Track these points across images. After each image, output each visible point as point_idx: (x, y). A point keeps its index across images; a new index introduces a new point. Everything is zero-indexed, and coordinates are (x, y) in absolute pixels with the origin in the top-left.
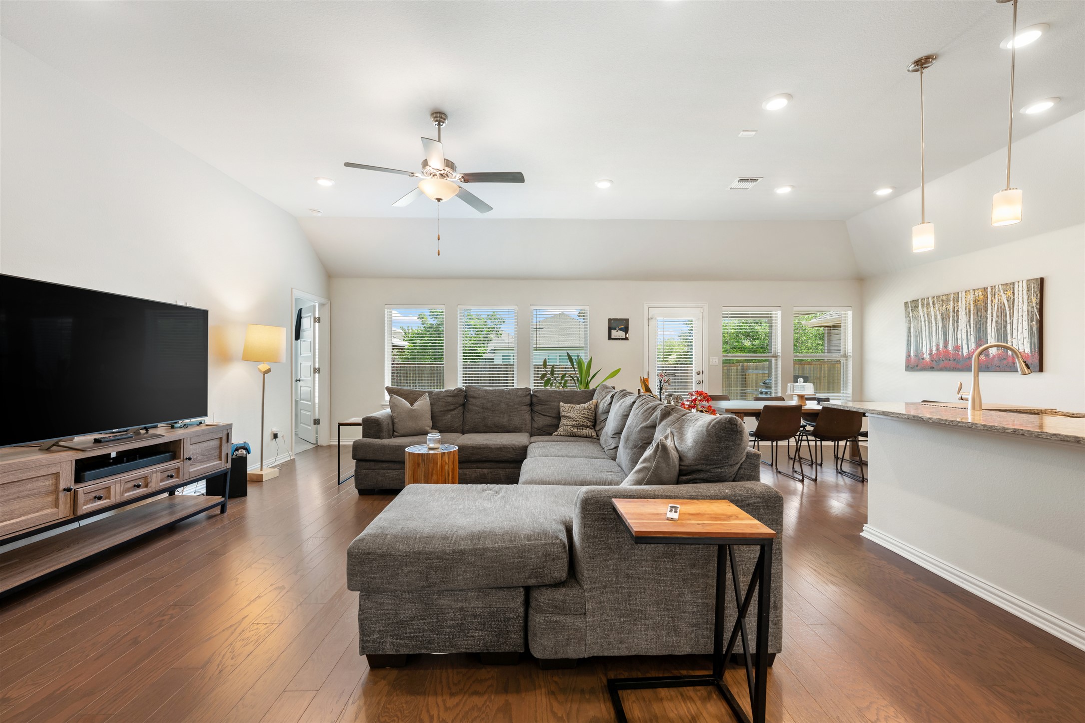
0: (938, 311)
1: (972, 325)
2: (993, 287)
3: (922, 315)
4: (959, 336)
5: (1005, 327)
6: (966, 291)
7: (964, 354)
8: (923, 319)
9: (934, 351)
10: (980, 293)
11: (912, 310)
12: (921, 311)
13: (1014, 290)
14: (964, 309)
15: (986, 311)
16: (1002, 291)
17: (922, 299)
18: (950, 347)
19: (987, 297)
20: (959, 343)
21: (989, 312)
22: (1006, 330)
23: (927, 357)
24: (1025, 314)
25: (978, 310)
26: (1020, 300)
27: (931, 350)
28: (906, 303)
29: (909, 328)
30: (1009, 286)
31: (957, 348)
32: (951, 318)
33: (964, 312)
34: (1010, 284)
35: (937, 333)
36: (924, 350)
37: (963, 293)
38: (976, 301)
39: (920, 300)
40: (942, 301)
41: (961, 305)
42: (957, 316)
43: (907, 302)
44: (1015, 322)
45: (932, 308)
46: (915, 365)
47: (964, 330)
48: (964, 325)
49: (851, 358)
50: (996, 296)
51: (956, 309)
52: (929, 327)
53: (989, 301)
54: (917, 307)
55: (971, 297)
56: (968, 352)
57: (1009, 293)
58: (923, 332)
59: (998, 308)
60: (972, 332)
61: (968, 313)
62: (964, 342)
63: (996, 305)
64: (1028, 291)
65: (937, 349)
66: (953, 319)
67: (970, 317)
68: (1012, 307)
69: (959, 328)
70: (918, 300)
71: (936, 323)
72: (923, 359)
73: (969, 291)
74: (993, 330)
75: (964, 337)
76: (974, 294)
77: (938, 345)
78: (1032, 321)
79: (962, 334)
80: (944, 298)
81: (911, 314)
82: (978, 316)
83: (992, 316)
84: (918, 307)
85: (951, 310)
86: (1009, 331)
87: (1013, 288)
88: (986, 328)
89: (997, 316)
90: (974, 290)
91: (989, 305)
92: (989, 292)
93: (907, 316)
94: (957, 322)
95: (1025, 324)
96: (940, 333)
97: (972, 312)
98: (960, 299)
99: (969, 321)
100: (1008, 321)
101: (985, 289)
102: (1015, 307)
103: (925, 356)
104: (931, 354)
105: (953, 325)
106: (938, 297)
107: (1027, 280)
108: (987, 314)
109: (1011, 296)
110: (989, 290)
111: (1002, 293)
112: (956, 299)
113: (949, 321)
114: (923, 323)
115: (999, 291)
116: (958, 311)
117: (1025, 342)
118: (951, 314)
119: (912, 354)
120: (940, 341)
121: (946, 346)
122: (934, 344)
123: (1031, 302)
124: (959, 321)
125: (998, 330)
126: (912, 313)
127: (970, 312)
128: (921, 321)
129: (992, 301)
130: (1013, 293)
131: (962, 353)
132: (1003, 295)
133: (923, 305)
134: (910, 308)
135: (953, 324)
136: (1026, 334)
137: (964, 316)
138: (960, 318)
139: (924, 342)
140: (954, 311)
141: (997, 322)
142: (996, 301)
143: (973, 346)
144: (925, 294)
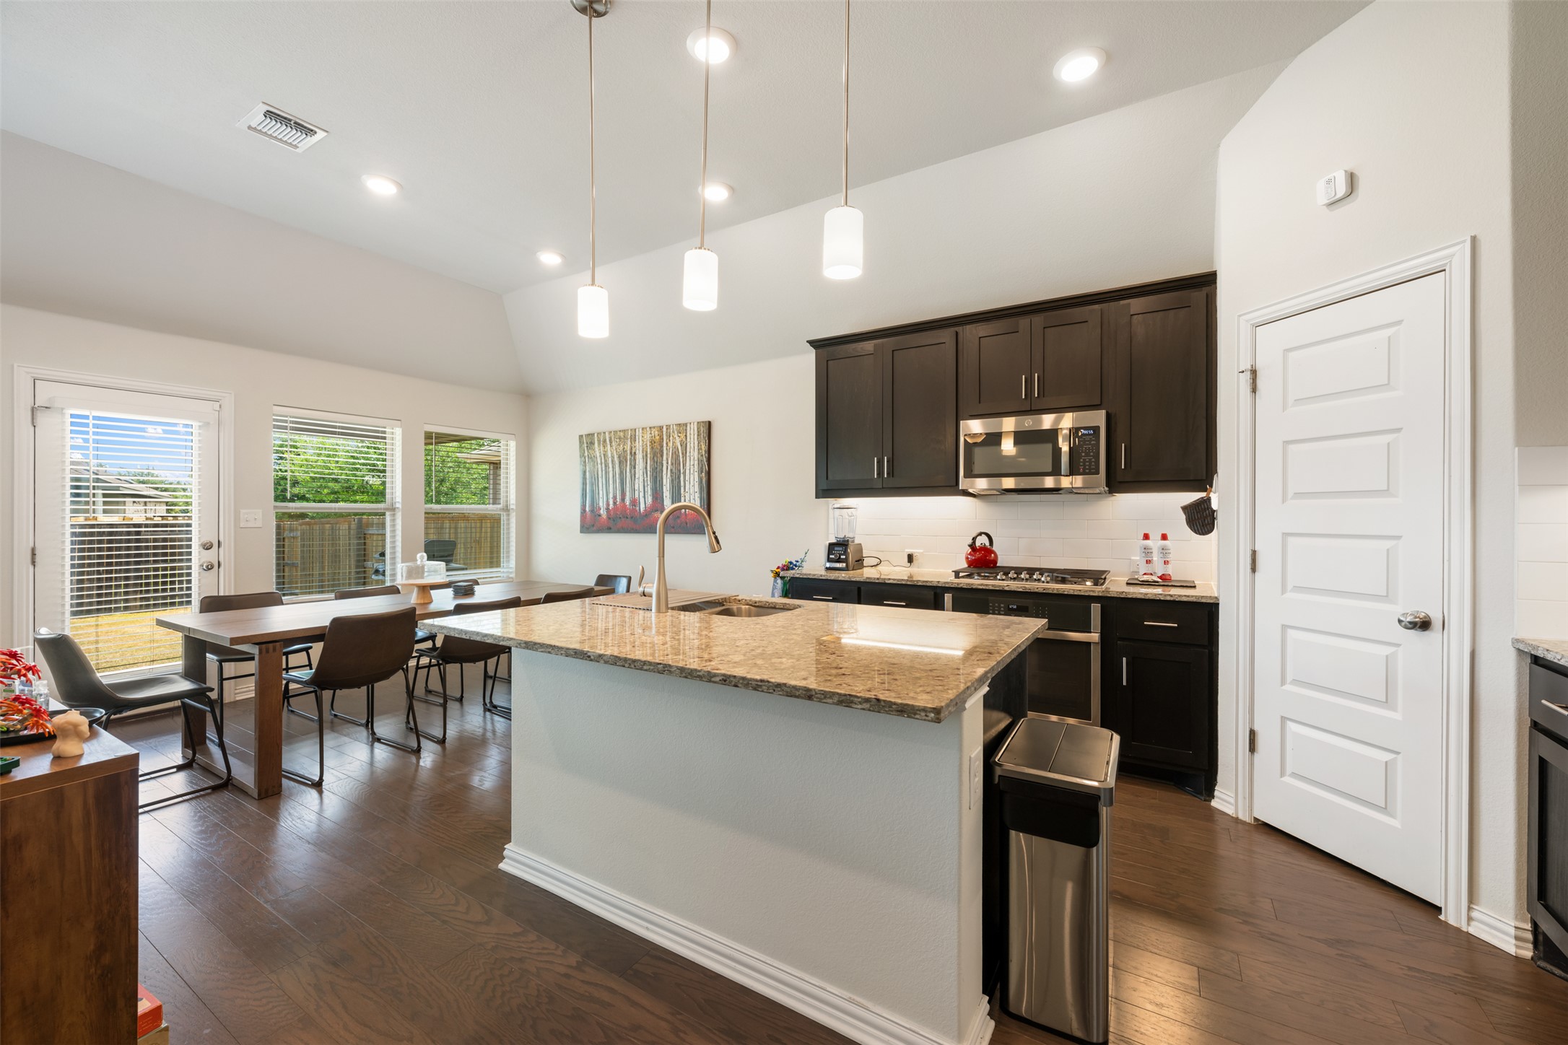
0: (615, 452)
1: (649, 472)
2: (668, 427)
3: (598, 455)
4: (636, 487)
5: (679, 477)
6: (643, 429)
7: (642, 510)
8: (599, 462)
9: (611, 506)
10: (656, 433)
11: (587, 447)
12: (598, 450)
13: (686, 433)
14: (641, 452)
15: (662, 456)
16: (676, 432)
17: (598, 434)
18: (628, 502)
19: (663, 439)
20: (637, 496)
21: (665, 457)
22: (679, 482)
23: (603, 512)
24: (696, 462)
25: (654, 455)
26: (692, 445)
27: (608, 504)
28: (581, 437)
29: (585, 472)
30: (682, 427)
31: (635, 502)
32: (628, 463)
33: (641, 456)
34: (684, 424)
35: (614, 481)
36: (601, 504)
37: (641, 430)
38: (652, 442)
39: (596, 435)
40: (620, 438)
41: (639, 445)
42: (635, 460)
44: (687, 472)
45: (609, 446)
46: (592, 523)
47: (641, 479)
48: (641, 472)
49: (514, 513)
50: (671, 438)
51: (633, 451)
52: (606, 473)
53: (665, 445)
54: (592, 443)
55: (647, 437)
56: (646, 507)
57: (682, 436)
58: (600, 479)
59: (672, 454)
60: (649, 483)
61: (645, 457)
62: (642, 494)
63: (671, 449)
64: (698, 435)
65: (615, 503)
66: (631, 464)
67: (647, 463)
68: (684, 454)
69: (637, 476)
70: (594, 434)
71: (613, 467)
72: (600, 516)
73: (646, 428)
74: (668, 480)
75: (642, 489)
76: (651, 433)
77: (615, 498)
78: (702, 472)
79: (639, 484)
80: (622, 434)
81: (586, 454)
82: (654, 462)
83: (667, 463)
84: (594, 444)
85: (629, 452)
86: (682, 483)
87: (686, 430)
88: (662, 479)
89: (672, 464)
90: (650, 428)
91: (665, 449)
92: (664, 433)
93: (582, 455)
94: (635, 468)
95: (696, 474)
96: (618, 481)
97: (649, 456)
98: (637, 437)
99: (646, 468)
100: (682, 472)
101: (661, 428)
102: (688, 454)
103: (601, 511)
104: (607, 509)
105: (630, 472)
106: (615, 432)
107: (698, 423)
108: (662, 460)
109: (684, 440)
110: (665, 429)
111: (676, 436)
112: (633, 439)
113: (626, 466)
114: (599, 466)
115: (673, 432)
116: (635, 453)
117: (696, 498)
118: (629, 457)
119: (587, 509)
120: (617, 492)
121: (623, 499)
122: (611, 496)
123: (701, 449)
124: (637, 467)
125: (672, 480)
126: (588, 451)
127: (646, 455)
128: (597, 464)
129: (667, 444)
130: (686, 436)
131: (640, 510)
132: (677, 438)
133: (599, 441)
134: (585, 445)
135: (630, 470)
136: (697, 489)
137: (641, 461)
138: (637, 463)
139: (601, 492)
140: (631, 453)
141: (671, 470)
142: (670, 444)
143: (649, 500)
144: (601, 427)
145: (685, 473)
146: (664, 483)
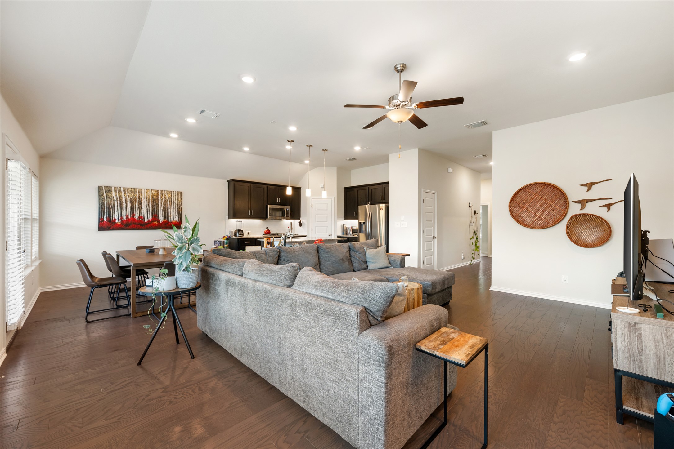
0: (128, 197)
1: (150, 207)
2: (162, 191)
3: (115, 196)
4: (142, 212)
5: (168, 210)
6: (147, 190)
7: (146, 221)
8: (115, 199)
9: (124, 218)
10: (155, 192)
11: (106, 192)
12: (114, 194)
13: (172, 194)
14: (145, 198)
15: (158, 201)
16: (166, 193)
17: (115, 187)
18: (136, 217)
19: (159, 195)
20: (142, 215)
21: (160, 202)
22: (168, 211)
23: (118, 221)
24: (177, 205)
25: (154, 200)
26: (175, 199)
27: (122, 218)
29: (103, 203)
30: (170, 192)
31: (141, 218)
33: (145, 200)
34: (170, 191)
35: (127, 209)
36: (116, 218)
37: (145, 190)
38: (152, 196)
39: (113, 188)
40: (131, 191)
41: (144, 196)
42: (141, 201)
43: (101, 187)
44: (172, 208)
45: (123, 194)
46: (107, 226)
47: (146, 209)
48: (145, 206)
50: (163, 195)
51: (140, 197)
52: (121, 205)
53: (160, 197)
55: (150, 193)
56: (148, 220)
57: (170, 195)
58: (116, 207)
59: (164, 201)
60: (150, 210)
61: (148, 201)
62: (146, 215)
63: (163, 199)
64: (178, 196)
65: (127, 218)
66: (138, 202)
67: (149, 203)
68: (171, 201)
69: (143, 208)
70: (111, 187)
71: (126, 203)
72: (115, 223)
73: (149, 190)
74: (162, 210)
75: (146, 212)
76: (152, 192)
77: (127, 216)
78: (179, 209)
79: (144, 211)
80: (133, 190)
81: (104, 195)
82: (154, 203)
83: (161, 204)
84: (111, 191)
85: (137, 198)
86: (169, 212)
87: (172, 193)
88: (158, 209)
89: (164, 205)
90: (151, 190)
91: (160, 199)
92: (159, 193)
93: (101, 195)
94: (141, 204)
96: (129, 209)
97: (150, 200)
98: (143, 193)
99: (149, 205)
100: (169, 207)
101: (158, 191)
102: (172, 202)
104: (122, 220)
106: (128, 189)
107: (178, 192)
108: (158, 202)
109: (171, 197)
111: (166, 195)
112: (140, 192)
113: (136, 203)
115: (165, 193)
116: (142, 198)
117: (177, 217)
118: (137, 200)
119: (105, 220)
120: (129, 213)
121: (133, 216)
122: (124, 215)
123: (179, 201)
124: (143, 204)
125: (164, 211)
126: (106, 194)
127: (149, 200)
128: (114, 200)
129: (161, 197)
130: (171, 195)
131: (144, 220)
132: (167, 195)
133: (115, 190)
134: (104, 191)
135: (138, 205)
136: (177, 214)
137: (145, 202)
138: (143, 202)
139: (116, 213)
141: (163, 207)
142: (163, 197)
143: (150, 217)
144: (117, 185)
145: (171, 209)
146: (160, 210)
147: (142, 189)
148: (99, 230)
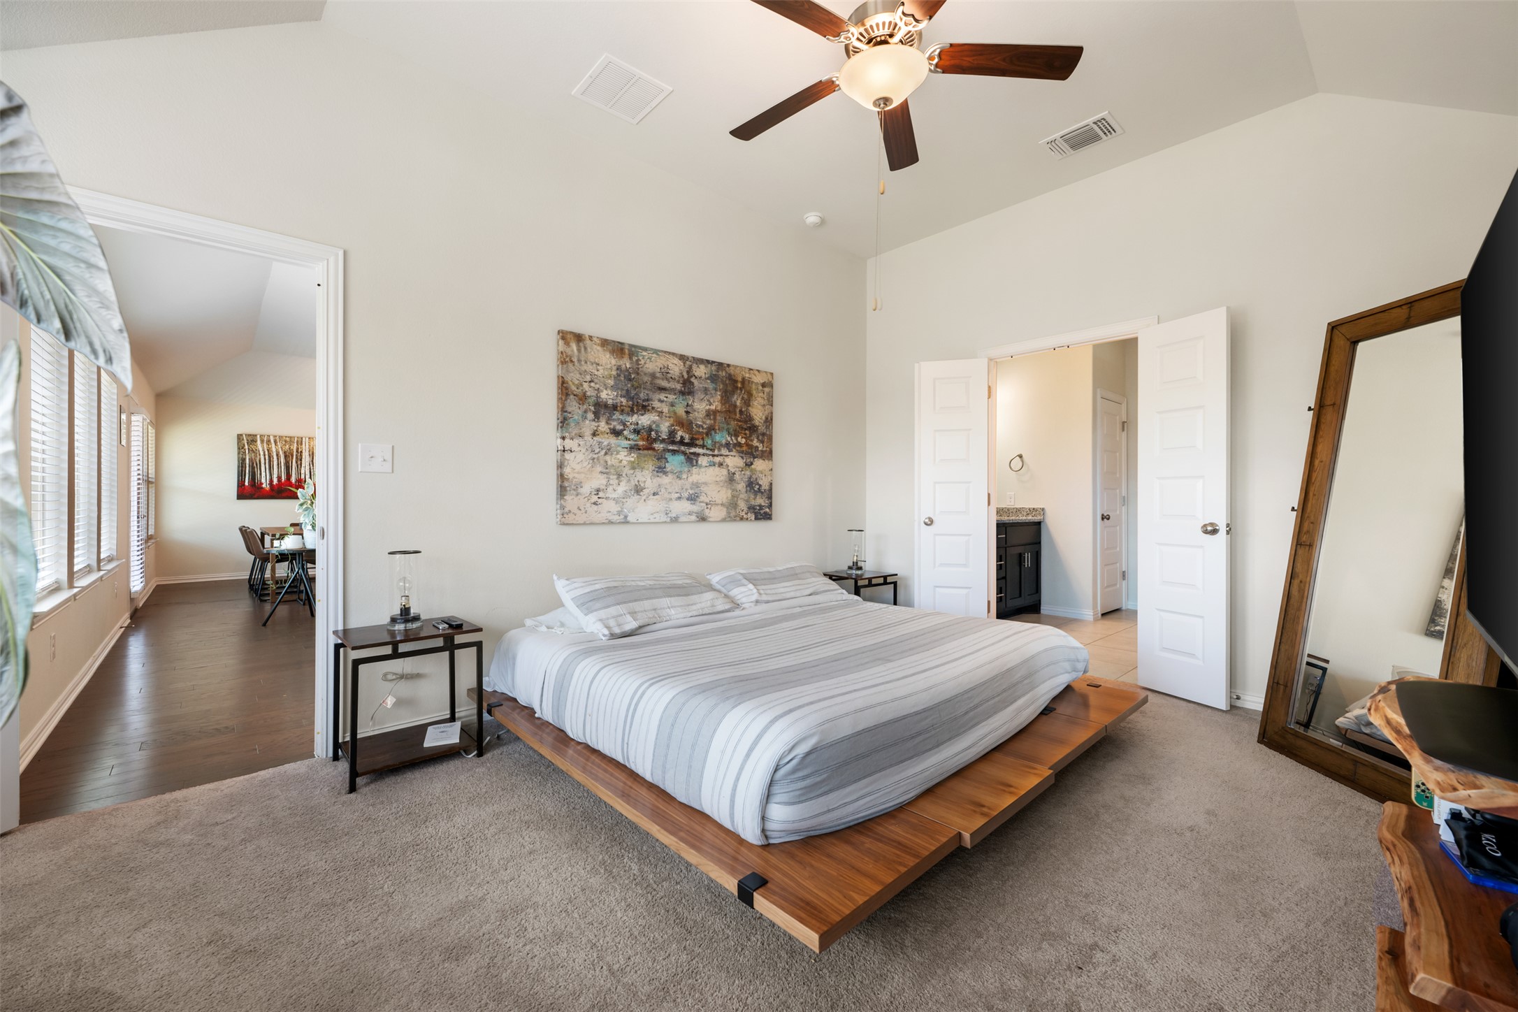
0: (280, 449)
3: (261, 449)
4: (303, 472)
6: (309, 438)
8: (262, 453)
9: (275, 481)
11: (248, 443)
12: (260, 446)
14: (307, 451)
17: (261, 435)
18: (294, 480)
20: (303, 477)
23: (266, 485)
27: (271, 481)
28: (239, 437)
29: (243, 459)
31: (300, 481)
32: (295, 457)
33: (307, 454)
35: (279, 467)
36: (263, 481)
37: (307, 439)
39: (258, 436)
40: (286, 441)
41: (305, 448)
42: (301, 455)
43: (241, 435)
45: (273, 445)
46: (251, 493)
47: (308, 467)
48: (307, 464)
51: (300, 450)
52: (270, 461)
54: (253, 441)
58: (263, 465)
65: (280, 481)
66: (297, 458)
69: (303, 465)
70: (256, 435)
71: (278, 459)
72: (260, 488)
75: (308, 473)
77: (279, 478)
80: (288, 439)
81: (246, 447)
84: (256, 442)
85: (295, 450)
93: (241, 447)
94: (301, 460)
96: (283, 467)
98: (304, 443)
103: (264, 486)
104: (271, 484)
105: (297, 462)
106: (281, 437)
112: (299, 443)
113: (292, 458)
114: (262, 457)
116: (301, 452)
118: (295, 454)
119: (247, 484)
120: (283, 474)
121: (289, 479)
122: (275, 476)
126: (249, 446)
128: (260, 455)
133: (262, 440)
134: (246, 441)
137: (308, 457)
138: (303, 457)
139: (263, 474)
140: (297, 451)
144: (265, 431)
147: (302, 438)
148: (238, 499)
